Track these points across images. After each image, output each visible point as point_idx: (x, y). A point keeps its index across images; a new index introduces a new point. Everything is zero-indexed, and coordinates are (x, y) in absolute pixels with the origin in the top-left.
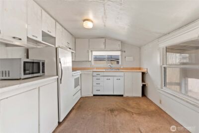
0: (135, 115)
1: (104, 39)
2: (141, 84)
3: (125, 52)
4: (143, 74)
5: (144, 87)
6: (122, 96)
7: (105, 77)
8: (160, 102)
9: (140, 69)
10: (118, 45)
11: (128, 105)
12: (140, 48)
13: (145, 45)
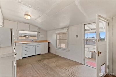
0: (50, 59)
1: (29, 25)
2: (48, 48)
3: (39, 33)
4: (49, 43)
5: (49, 48)
6: (40, 54)
7: (30, 46)
8: (56, 52)
9: (46, 41)
10: (37, 29)
11: (45, 57)
12: (46, 31)
13: (49, 31)
